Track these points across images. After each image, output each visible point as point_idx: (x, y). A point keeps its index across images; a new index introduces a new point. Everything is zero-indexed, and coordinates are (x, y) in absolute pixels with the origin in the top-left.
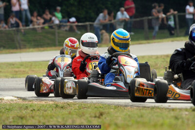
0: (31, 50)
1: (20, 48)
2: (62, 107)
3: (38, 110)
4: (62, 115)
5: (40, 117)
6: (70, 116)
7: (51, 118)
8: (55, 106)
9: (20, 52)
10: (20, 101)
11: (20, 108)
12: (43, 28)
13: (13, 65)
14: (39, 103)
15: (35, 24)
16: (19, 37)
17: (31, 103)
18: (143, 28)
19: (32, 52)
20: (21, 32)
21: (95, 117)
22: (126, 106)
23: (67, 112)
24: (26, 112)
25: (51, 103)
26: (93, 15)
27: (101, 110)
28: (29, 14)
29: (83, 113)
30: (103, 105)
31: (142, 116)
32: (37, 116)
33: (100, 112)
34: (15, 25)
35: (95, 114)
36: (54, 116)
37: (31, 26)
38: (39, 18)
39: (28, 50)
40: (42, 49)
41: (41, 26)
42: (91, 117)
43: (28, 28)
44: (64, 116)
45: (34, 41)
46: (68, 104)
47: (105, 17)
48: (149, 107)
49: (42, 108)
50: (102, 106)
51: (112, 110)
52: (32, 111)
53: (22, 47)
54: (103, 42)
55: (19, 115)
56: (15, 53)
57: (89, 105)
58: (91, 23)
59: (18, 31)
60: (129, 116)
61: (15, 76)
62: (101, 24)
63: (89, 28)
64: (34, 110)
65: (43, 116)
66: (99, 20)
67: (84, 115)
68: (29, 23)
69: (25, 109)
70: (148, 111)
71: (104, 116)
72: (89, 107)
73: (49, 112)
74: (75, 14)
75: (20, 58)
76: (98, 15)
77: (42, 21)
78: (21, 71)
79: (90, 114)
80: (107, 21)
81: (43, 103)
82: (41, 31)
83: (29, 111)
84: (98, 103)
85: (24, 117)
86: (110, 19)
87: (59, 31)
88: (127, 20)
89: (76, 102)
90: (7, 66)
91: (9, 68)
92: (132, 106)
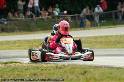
0: (40, 32)
1: (34, 31)
2: (60, 68)
3: (45, 70)
4: (61, 73)
5: (46, 74)
6: (65, 73)
7: (53, 75)
8: (56, 67)
9: (34, 33)
10: (34, 64)
11: (34, 69)
12: (48, 18)
13: (29, 41)
14: (46, 65)
15: (43, 15)
16: (33, 24)
17: (40, 65)
18: (112, 18)
19: (41, 33)
20: (34, 21)
21: (81, 74)
22: (101, 67)
23: (63, 71)
24: (37, 71)
25: (53, 65)
26: (79, 9)
27: (85, 70)
28: (39, 10)
29: (73, 71)
31: (111, 73)
33: (84, 71)
34: (30, 16)
35: (81, 72)
36: (55, 73)
37: (40, 17)
38: (45, 12)
39: (38, 32)
40: (48, 31)
41: (47, 17)
42: (78, 74)
43: (38, 18)
44: (61, 74)
45: (42, 26)
46: (64, 66)
47: (87, 11)
48: (115, 68)
49: (47, 69)
50: (85, 67)
51: (92, 70)
52: (41, 70)
53: (35, 30)
54: (86, 27)
55: (33, 73)
56: (30, 34)
57: (77, 67)
58: (78, 15)
59: (32, 20)
60: (103, 73)
62: (85, 15)
63: (77, 18)
64: (43, 70)
65: (48, 74)
66: (84, 13)
67: (74, 73)
68: (39, 15)
69: (37, 69)
70: (115, 70)
71: (87, 73)
72: (77, 68)
73: (52, 71)
74: (68, 9)
75: (34, 37)
76: (83, 10)
77: (47, 13)
78: (34, 45)
79: (78, 72)
80: (88, 14)
81: (48, 65)
82: (46, 20)
83: (39, 70)
84: (83, 65)
85: (36, 74)
86: (91, 12)
87: (58, 20)
88: (101, 12)
89: (69, 64)
90: (25, 42)
91: (27, 43)
92: (105, 67)
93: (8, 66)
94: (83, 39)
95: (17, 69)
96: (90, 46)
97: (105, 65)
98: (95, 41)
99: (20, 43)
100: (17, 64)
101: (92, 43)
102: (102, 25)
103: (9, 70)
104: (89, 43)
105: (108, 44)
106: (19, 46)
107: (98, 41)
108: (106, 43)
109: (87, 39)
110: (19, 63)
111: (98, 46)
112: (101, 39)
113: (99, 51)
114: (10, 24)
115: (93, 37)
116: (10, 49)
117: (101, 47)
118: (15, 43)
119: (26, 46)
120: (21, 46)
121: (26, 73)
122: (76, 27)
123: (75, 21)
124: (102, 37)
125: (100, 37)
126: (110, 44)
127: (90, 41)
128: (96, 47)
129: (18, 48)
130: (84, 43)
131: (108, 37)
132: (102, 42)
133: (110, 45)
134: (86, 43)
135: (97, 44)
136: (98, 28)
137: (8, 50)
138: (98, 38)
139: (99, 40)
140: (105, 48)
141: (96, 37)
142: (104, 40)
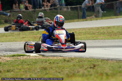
2: (68, 61)
3: (53, 63)
4: (70, 66)
7: (63, 68)
8: (63, 60)
10: (41, 57)
11: (42, 62)
12: (50, 9)
13: (33, 33)
14: (53, 58)
16: (36, 15)
17: (48, 58)
21: (91, 68)
22: (108, 60)
23: (72, 65)
25: (60, 58)
30: (93, 59)
31: (120, 67)
32: (54, 67)
33: (93, 65)
35: (90, 66)
37: (43, 8)
42: (88, 68)
43: (41, 9)
46: (72, 59)
47: (89, 2)
49: (55, 62)
51: (100, 63)
52: (49, 63)
55: (43, 67)
57: (85, 60)
58: (80, 6)
59: (35, 11)
60: (112, 67)
61: (34, 40)
63: (79, 9)
64: (51, 63)
65: (58, 68)
67: (83, 67)
69: (45, 62)
71: (96, 68)
73: (60, 64)
78: (38, 37)
82: (49, 11)
83: (47, 64)
84: (90, 58)
86: (92, 3)
87: (61, 11)
88: (103, 3)
89: (76, 57)
90: (29, 34)
91: (31, 35)
92: (112, 60)
93: (16, 59)
94: (86, 30)
95: (26, 62)
96: (93, 37)
97: (112, 57)
98: (98, 32)
99: (23, 35)
100: (25, 57)
101: (95, 34)
102: (104, 16)
103: (17, 64)
104: (92, 34)
105: (110, 34)
106: (23, 38)
107: (100, 32)
108: (108, 34)
109: (89, 30)
110: (26, 55)
111: (101, 37)
112: (103, 30)
113: (103, 42)
114: (13, 16)
115: (96, 28)
116: (14, 40)
117: (104, 38)
118: (19, 35)
119: (30, 37)
120: (25, 37)
121: (35, 67)
122: (78, 19)
123: (77, 12)
124: (105, 28)
125: (102, 28)
126: (112, 34)
127: (93, 32)
128: (99, 38)
129: (22, 39)
130: (86, 34)
131: (111, 28)
132: (105, 33)
133: (113, 36)
134: (89, 34)
135: (99, 35)
136: (100, 18)
137: (13, 42)
138: (101, 28)
139: (102, 31)
140: (108, 39)
141: (98, 28)
142: (107, 31)
